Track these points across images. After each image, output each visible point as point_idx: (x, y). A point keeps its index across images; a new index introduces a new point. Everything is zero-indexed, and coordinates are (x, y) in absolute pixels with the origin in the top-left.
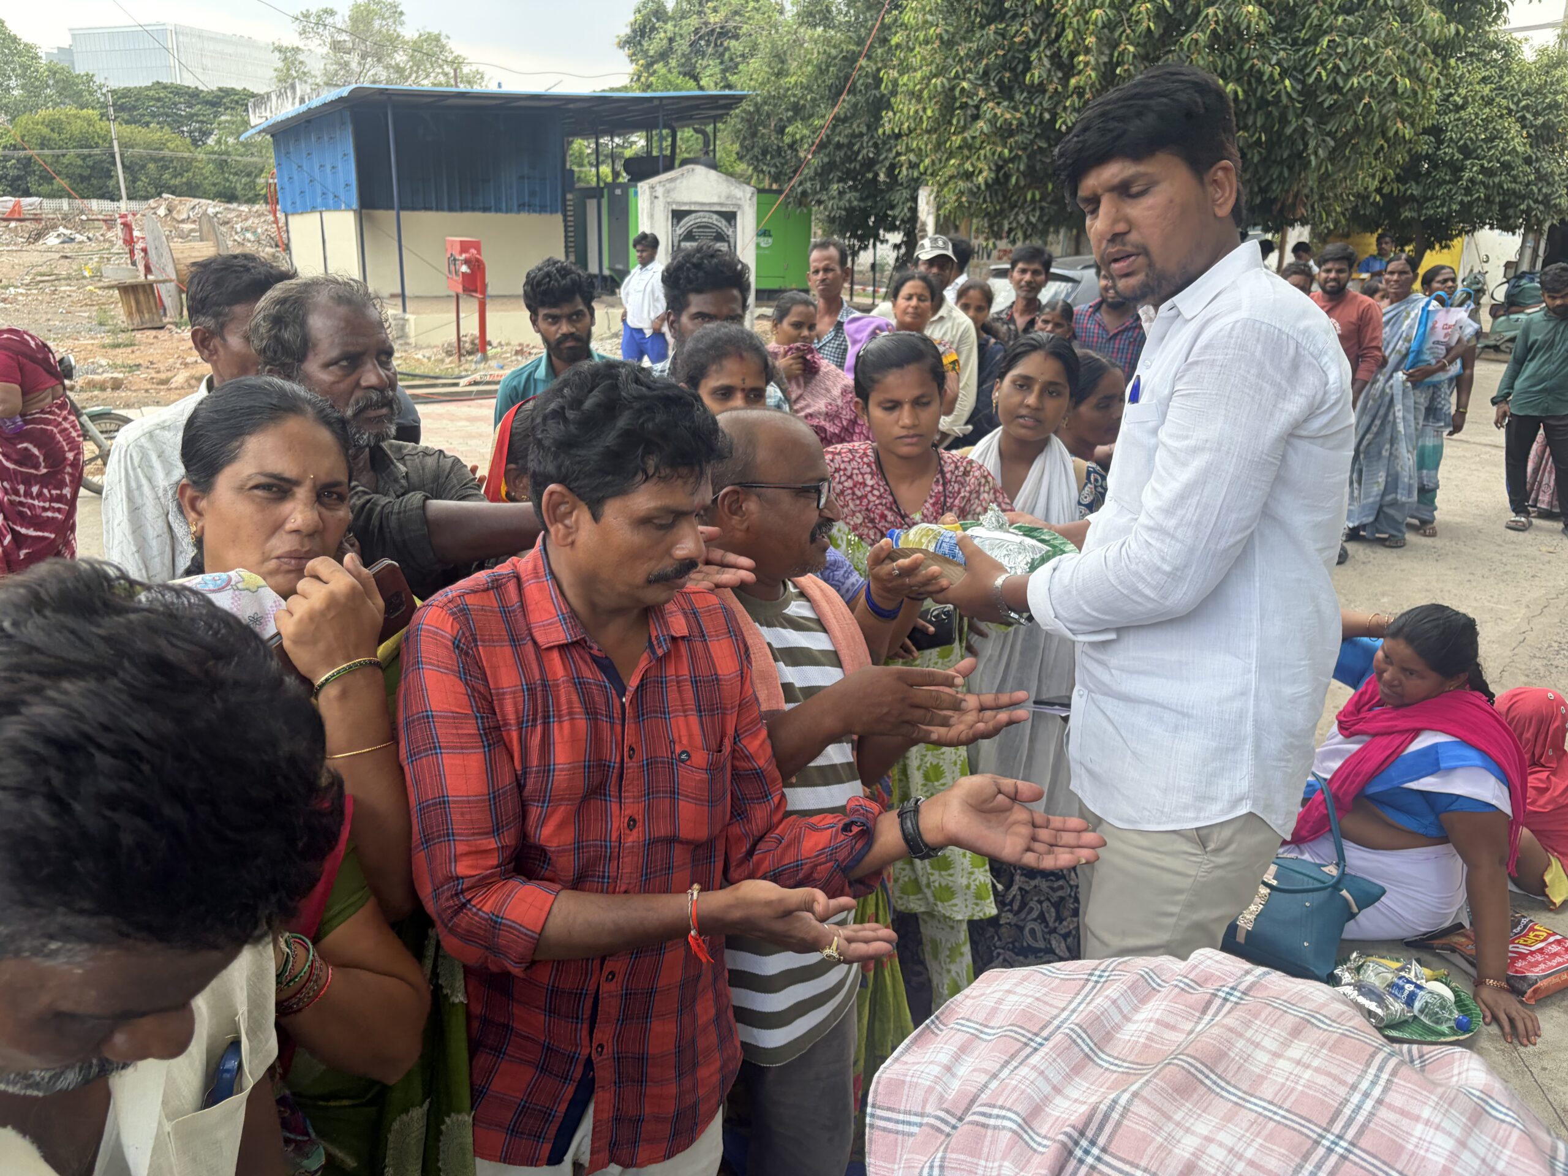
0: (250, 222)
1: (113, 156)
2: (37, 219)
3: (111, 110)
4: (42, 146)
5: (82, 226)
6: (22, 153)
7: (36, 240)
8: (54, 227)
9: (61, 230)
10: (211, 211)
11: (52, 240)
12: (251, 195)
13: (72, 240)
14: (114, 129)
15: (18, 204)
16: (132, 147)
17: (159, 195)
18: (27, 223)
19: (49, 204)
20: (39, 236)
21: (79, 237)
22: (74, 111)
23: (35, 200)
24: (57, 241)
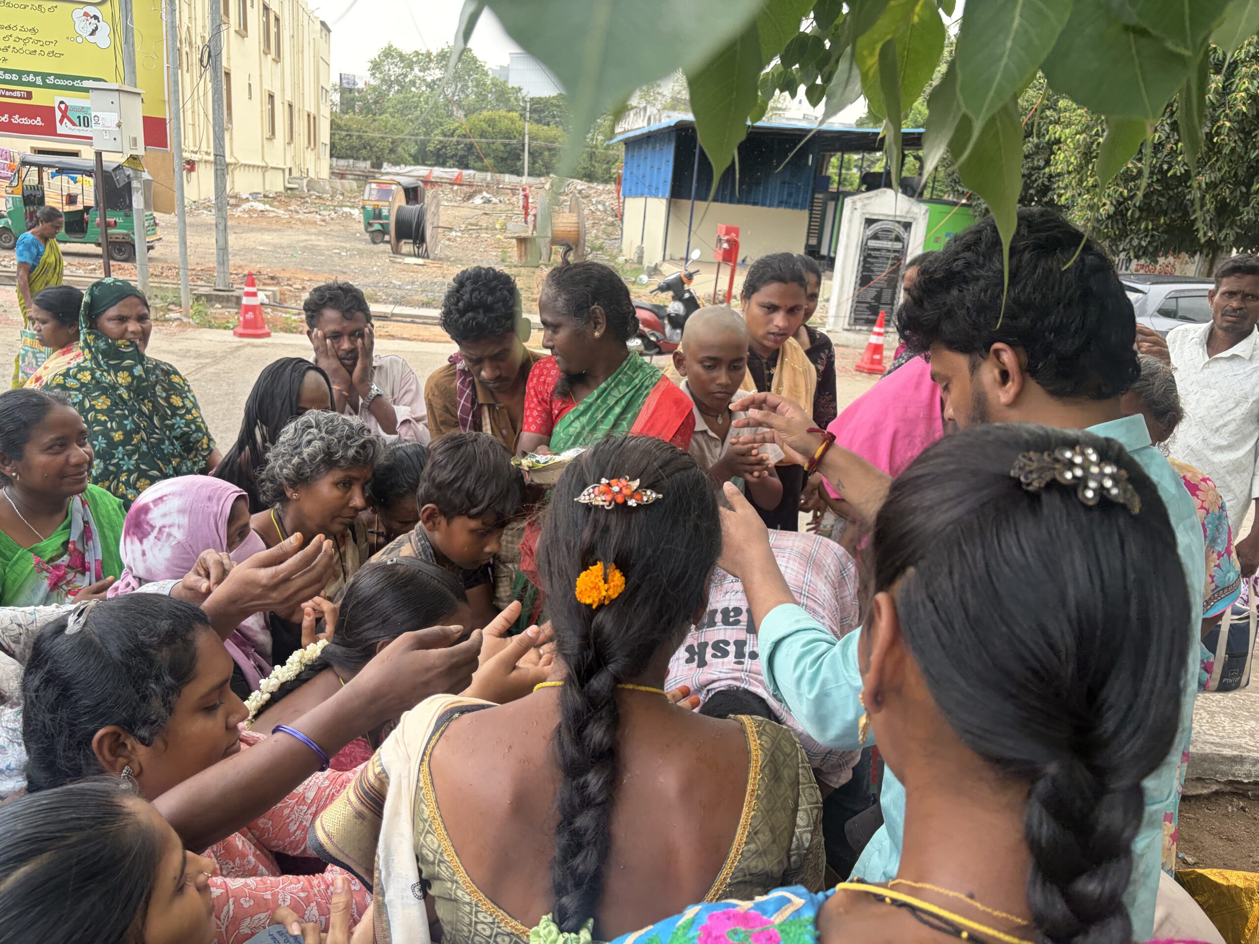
0: (602, 198)
1: (523, 145)
2: (470, 185)
3: (528, 115)
4: (481, 136)
5: (498, 192)
6: (468, 140)
7: (468, 199)
8: (480, 192)
9: (485, 194)
10: (579, 187)
11: (478, 200)
12: (607, 177)
13: (489, 201)
14: (527, 126)
15: (460, 174)
16: (537, 140)
17: (548, 173)
18: (464, 188)
19: (479, 175)
20: (470, 197)
21: (494, 200)
22: (504, 113)
23: (472, 172)
24: (481, 201)
